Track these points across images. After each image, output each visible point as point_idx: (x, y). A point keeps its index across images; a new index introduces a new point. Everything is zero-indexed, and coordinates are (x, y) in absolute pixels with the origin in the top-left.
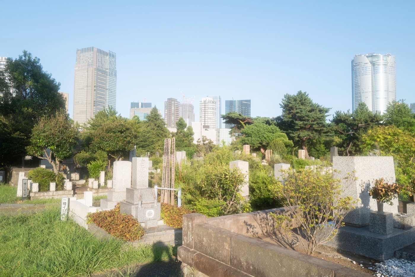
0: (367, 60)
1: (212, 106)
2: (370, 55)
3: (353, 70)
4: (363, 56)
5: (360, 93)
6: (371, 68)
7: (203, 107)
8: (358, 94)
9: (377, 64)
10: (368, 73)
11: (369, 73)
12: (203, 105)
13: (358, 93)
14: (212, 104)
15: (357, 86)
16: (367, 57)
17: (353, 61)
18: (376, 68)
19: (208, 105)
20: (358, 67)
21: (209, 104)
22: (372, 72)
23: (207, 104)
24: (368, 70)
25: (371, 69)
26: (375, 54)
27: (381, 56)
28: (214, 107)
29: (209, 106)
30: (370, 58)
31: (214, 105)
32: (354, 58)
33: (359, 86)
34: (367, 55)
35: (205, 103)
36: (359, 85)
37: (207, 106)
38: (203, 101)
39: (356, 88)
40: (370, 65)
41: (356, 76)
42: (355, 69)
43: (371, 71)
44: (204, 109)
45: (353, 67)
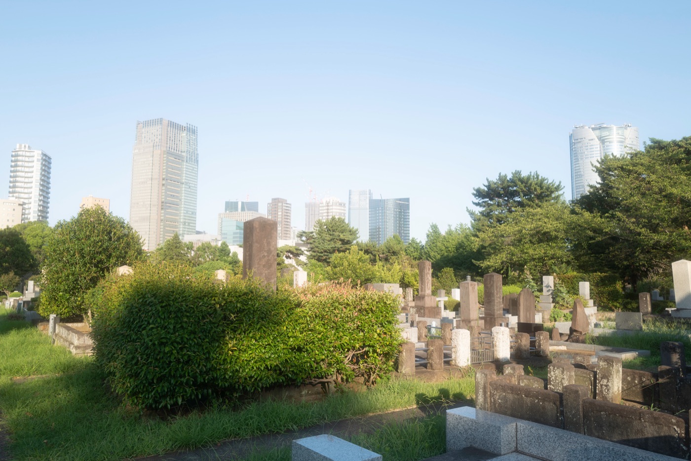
0: (593, 135)
1: (338, 211)
2: (598, 126)
3: (571, 150)
4: (587, 127)
5: (584, 186)
6: (599, 146)
7: (325, 211)
8: (580, 188)
9: (608, 140)
10: (595, 155)
11: (597, 155)
12: (324, 208)
13: (580, 186)
14: (338, 208)
15: (579, 175)
16: (594, 129)
17: (571, 137)
18: (607, 146)
19: (332, 209)
20: (579, 145)
21: (334, 207)
22: (601, 153)
23: (331, 207)
24: (594, 149)
25: (599, 149)
26: (604, 126)
27: (614, 128)
28: (343, 211)
29: (334, 211)
30: (597, 132)
31: (343, 208)
32: (573, 130)
33: (581, 176)
34: (593, 126)
35: (328, 206)
36: (582, 173)
37: (331, 211)
38: (324, 202)
39: (578, 178)
40: (597, 142)
41: (577, 160)
42: (575, 148)
43: (599, 152)
44: (326, 214)
45: (572, 145)
